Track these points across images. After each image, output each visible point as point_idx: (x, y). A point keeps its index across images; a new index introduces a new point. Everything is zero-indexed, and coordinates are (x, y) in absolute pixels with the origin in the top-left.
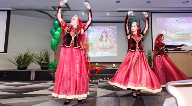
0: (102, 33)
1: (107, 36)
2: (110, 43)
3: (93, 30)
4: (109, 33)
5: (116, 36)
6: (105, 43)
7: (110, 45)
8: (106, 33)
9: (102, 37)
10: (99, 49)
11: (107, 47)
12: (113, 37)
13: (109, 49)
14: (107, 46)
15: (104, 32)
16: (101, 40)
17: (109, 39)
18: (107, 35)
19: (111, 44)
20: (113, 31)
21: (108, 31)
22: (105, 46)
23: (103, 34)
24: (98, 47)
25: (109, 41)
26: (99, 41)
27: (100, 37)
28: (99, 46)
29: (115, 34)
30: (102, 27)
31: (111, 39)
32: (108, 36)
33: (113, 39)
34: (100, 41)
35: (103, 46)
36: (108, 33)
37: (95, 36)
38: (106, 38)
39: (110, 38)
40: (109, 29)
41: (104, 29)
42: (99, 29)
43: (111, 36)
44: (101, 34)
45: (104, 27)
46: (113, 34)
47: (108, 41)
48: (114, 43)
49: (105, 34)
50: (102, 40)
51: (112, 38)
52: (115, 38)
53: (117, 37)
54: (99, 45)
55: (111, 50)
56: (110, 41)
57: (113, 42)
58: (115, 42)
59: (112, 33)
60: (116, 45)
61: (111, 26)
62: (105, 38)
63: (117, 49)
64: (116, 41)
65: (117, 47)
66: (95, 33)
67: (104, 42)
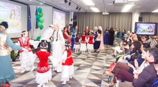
0: (11, 10)
2: (17, 21)
3: (5, 7)
7: (17, 23)
8: (14, 11)
9: (11, 14)
12: (19, 16)
14: (15, 23)
15: (13, 10)
20: (19, 10)
21: (16, 10)
27: (10, 15)
30: (11, 5)
33: (19, 17)
34: (10, 18)
36: (16, 12)
40: (16, 7)
41: (13, 7)
42: (9, 6)
43: (17, 14)
45: (13, 5)
48: (19, 21)
49: (13, 12)
50: (11, 17)
52: (20, 17)
59: (18, 12)
60: (20, 23)
61: (18, 6)
62: (13, 16)
63: (21, 26)
64: (21, 19)
65: (21, 25)
66: (6, 10)
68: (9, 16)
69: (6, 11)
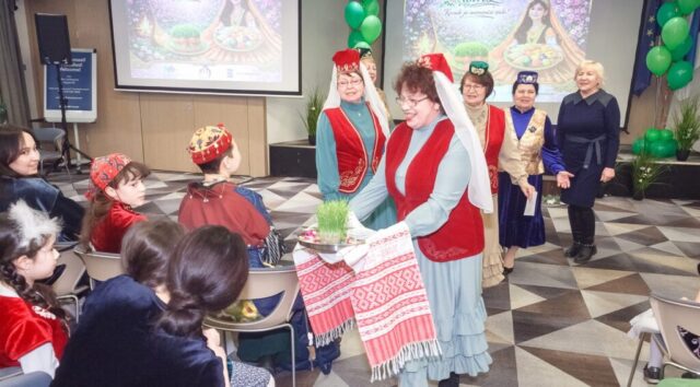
0: (527, 5)
1: (546, 20)
2: (557, 48)
4: (557, 7)
5: (588, 19)
6: (536, 48)
7: (556, 58)
8: (546, 7)
9: (528, 23)
10: (508, 73)
11: (542, 65)
12: (575, 23)
13: (552, 75)
14: (545, 62)
16: (521, 36)
17: (555, 30)
18: (549, 15)
19: (560, 55)
22: (534, 63)
23: (531, 11)
24: (508, 65)
25: (554, 41)
26: (511, 42)
27: (518, 25)
28: (512, 60)
29: (583, 11)
31: (564, 35)
32: (554, 20)
33: (574, 32)
34: (515, 41)
35: (526, 60)
36: (555, 9)
37: (498, 19)
38: (544, 27)
39: (559, 28)
44: (526, 10)
46: (577, 11)
47: (551, 40)
48: (575, 49)
49: (541, 13)
50: (525, 36)
51: (567, 29)
52: (579, 28)
53: (590, 25)
54: (512, 56)
55: (556, 76)
56: (559, 41)
57: (569, 45)
58: (580, 47)
59: (571, 7)
62: (536, 29)
64: (583, 41)
66: (500, 8)
67: (535, 44)
68: (515, 30)
69: (497, 13)
